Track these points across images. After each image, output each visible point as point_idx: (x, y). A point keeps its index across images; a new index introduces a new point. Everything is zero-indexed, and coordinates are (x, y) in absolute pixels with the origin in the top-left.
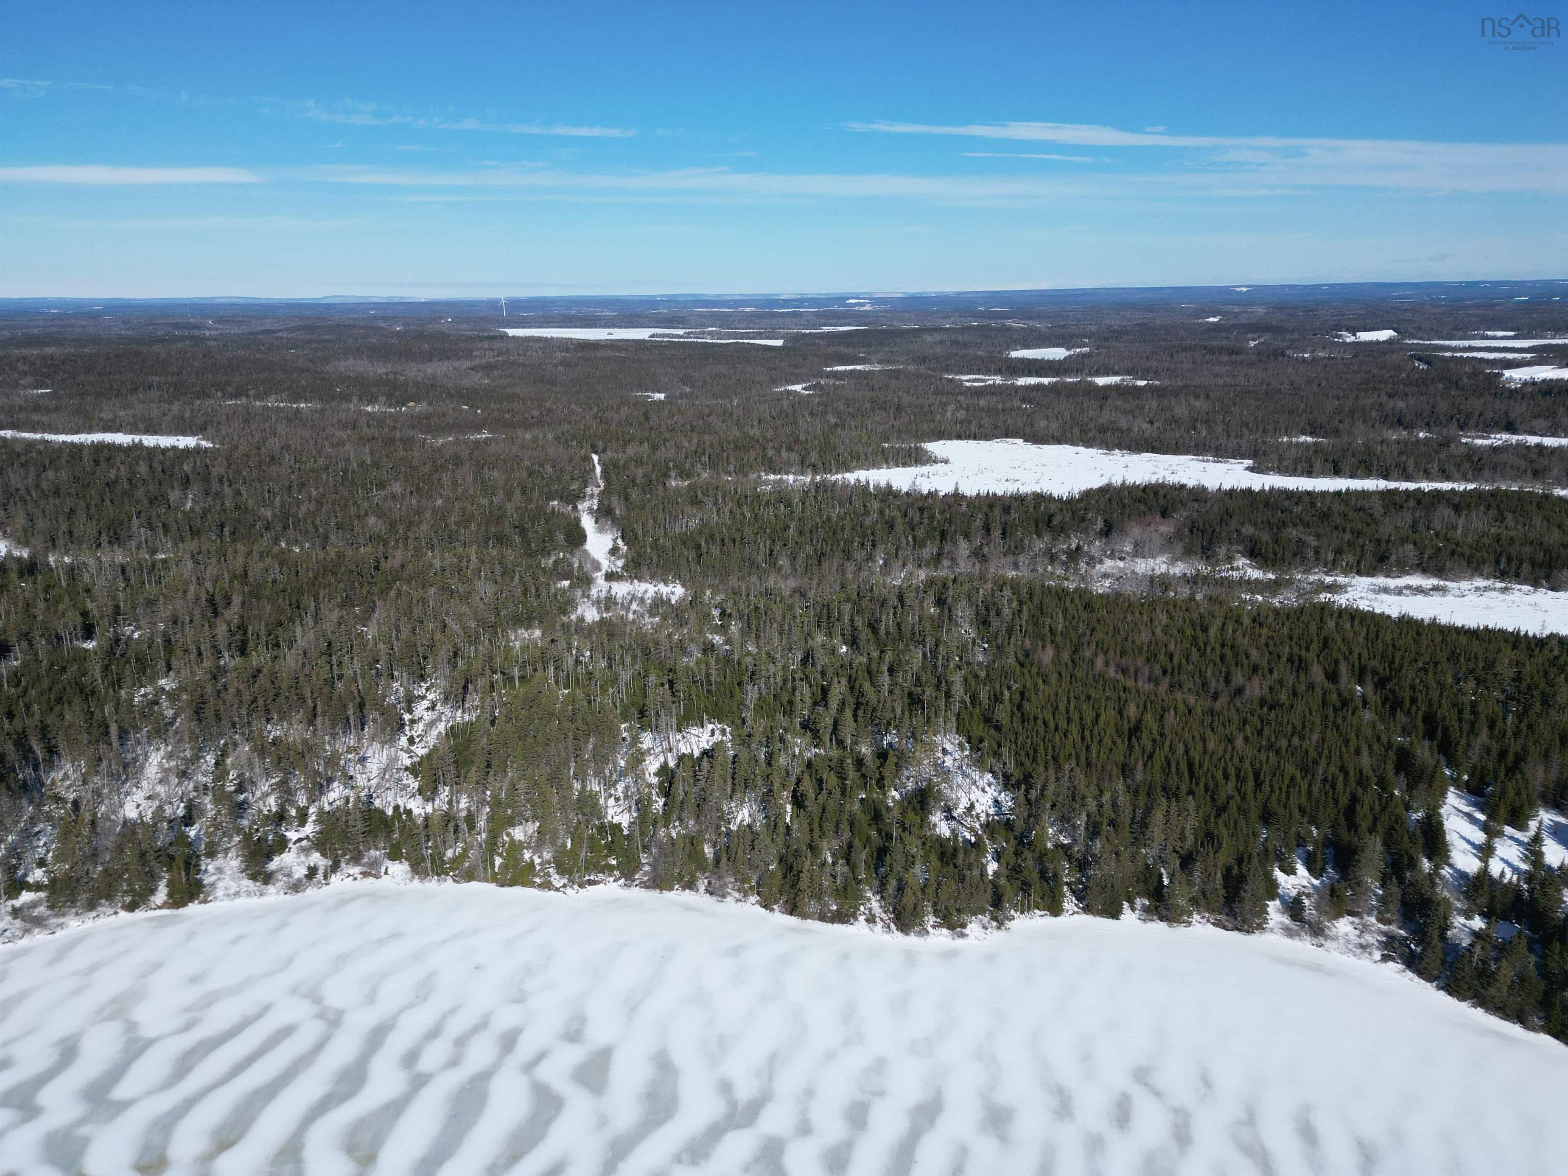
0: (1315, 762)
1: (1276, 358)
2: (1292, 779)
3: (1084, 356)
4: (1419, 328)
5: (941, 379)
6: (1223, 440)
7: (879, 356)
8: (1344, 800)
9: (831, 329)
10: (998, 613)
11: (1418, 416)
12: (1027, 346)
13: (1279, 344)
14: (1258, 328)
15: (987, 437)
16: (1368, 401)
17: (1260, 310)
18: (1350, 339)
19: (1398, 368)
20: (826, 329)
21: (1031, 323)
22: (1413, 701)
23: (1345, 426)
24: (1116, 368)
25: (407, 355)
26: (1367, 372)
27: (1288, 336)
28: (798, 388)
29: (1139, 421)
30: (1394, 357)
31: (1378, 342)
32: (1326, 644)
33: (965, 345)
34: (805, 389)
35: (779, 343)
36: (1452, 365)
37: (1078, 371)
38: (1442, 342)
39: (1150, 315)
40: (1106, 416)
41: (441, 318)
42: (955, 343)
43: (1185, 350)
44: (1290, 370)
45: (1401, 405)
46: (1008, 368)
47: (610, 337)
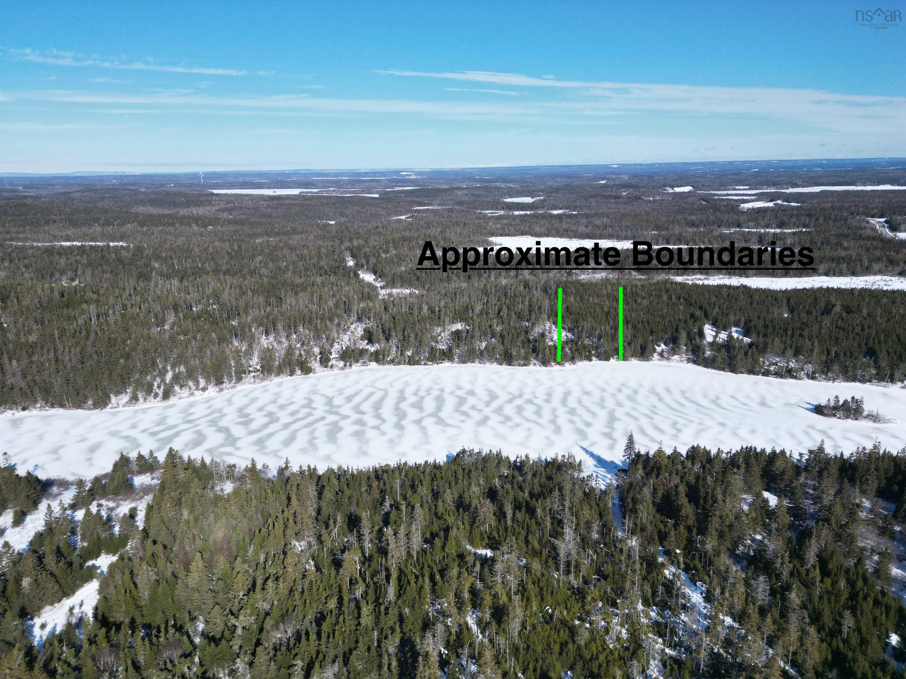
0: (666, 317)
1: (636, 200)
2: (659, 322)
3: (542, 200)
4: (703, 185)
5: (475, 213)
6: (620, 233)
7: (437, 202)
8: (675, 327)
9: (400, 189)
10: (550, 289)
11: (701, 222)
12: (511, 197)
13: (637, 193)
14: (627, 186)
15: (514, 235)
16: (679, 217)
17: (626, 177)
18: (671, 191)
19: (693, 204)
20: (397, 189)
21: (508, 185)
22: (696, 303)
23: (670, 227)
24: (561, 206)
25: (174, 204)
26: (679, 206)
27: (641, 190)
28: (403, 217)
29: (581, 227)
30: (692, 199)
31: (684, 192)
32: (667, 291)
33: (479, 196)
34: (407, 218)
35: (377, 196)
36: (718, 202)
37: (542, 208)
38: (714, 192)
39: (570, 180)
40: (565, 226)
41: (167, 184)
42: (474, 195)
43: (592, 197)
44: (644, 205)
45: (694, 218)
46: (507, 207)
47: (274, 194)
